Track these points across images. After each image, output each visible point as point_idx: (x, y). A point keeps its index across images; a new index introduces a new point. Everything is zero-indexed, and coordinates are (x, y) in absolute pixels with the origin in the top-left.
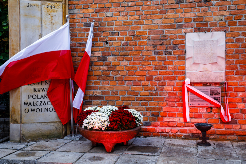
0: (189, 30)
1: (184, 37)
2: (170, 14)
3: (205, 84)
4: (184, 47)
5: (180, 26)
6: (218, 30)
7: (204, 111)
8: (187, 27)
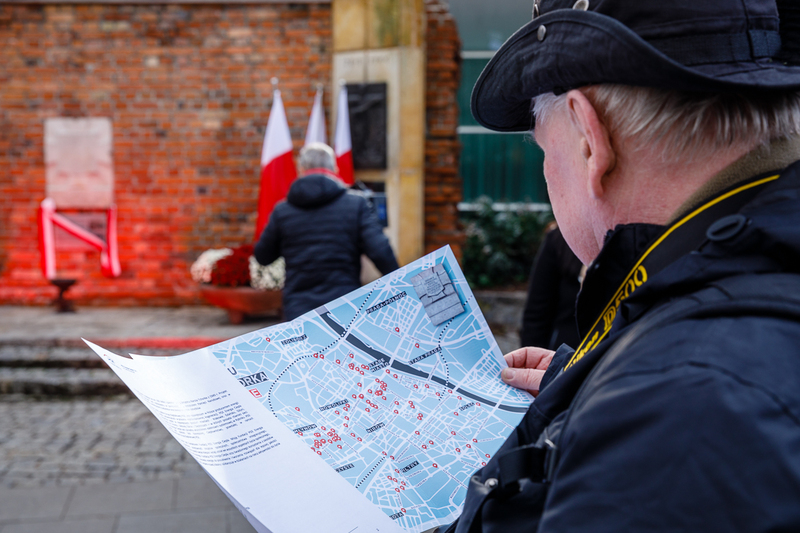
0: (50, 112)
1: (41, 126)
2: (17, 84)
3: (81, 211)
4: (41, 145)
5: (35, 107)
6: (98, 115)
7: (80, 258)
8: (45, 108)
